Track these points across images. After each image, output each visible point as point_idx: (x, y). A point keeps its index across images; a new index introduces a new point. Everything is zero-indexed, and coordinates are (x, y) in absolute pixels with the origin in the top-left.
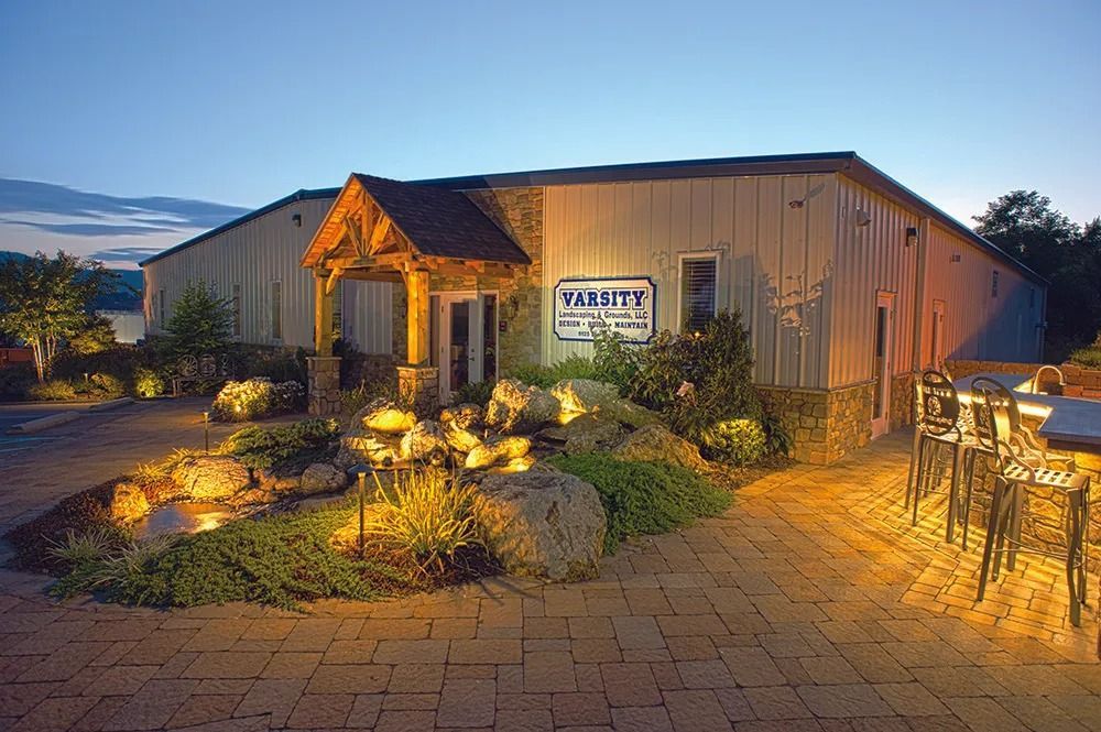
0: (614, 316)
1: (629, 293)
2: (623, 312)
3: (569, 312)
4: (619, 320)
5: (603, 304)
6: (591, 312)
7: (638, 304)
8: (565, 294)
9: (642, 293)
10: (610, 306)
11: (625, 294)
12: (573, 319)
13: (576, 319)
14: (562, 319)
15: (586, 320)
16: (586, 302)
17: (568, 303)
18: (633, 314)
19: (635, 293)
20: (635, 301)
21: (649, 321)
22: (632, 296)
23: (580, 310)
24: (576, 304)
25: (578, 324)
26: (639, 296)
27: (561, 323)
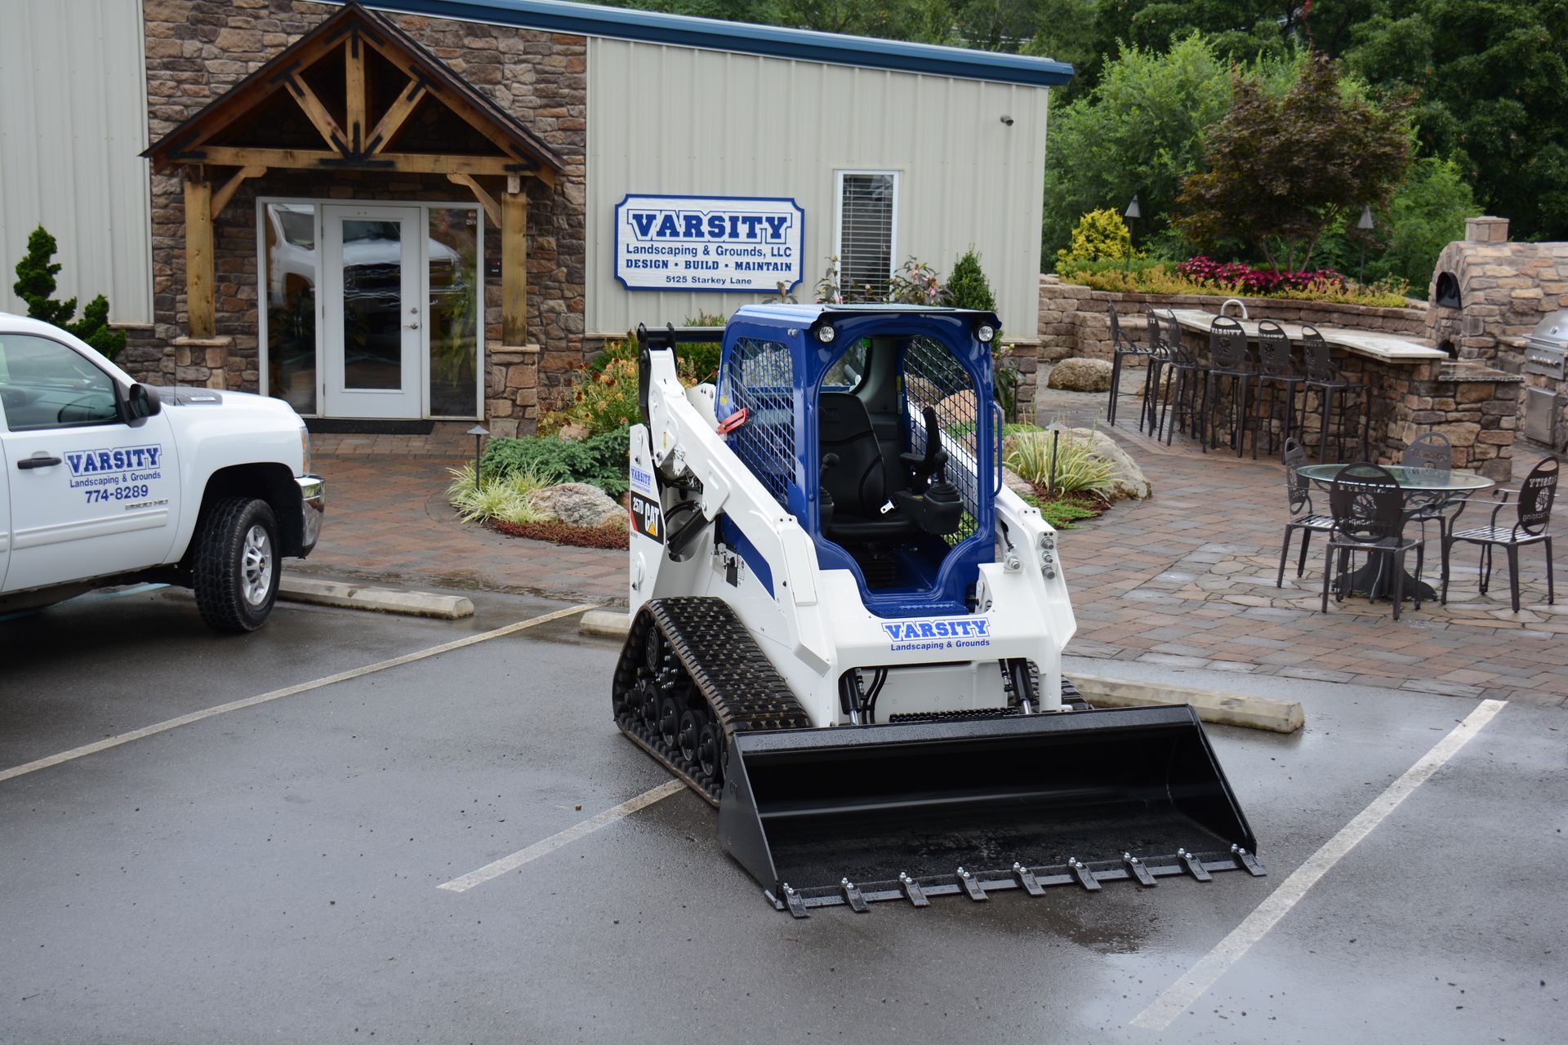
0: (733, 252)
1: (759, 220)
2: (750, 247)
3: (647, 245)
4: (744, 259)
5: (712, 234)
6: (690, 245)
7: (776, 235)
8: (638, 218)
9: (782, 220)
10: (726, 237)
11: (752, 221)
12: (654, 257)
13: (661, 257)
14: (633, 257)
15: (681, 259)
16: (681, 229)
17: (644, 230)
18: (766, 249)
19: (770, 220)
20: (770, 231)
21: (794, 260)
22: (766, 225)
23: (668, 241)
24: (661, 233)
25: (665, 264)
26: (777, 225)
27: (629, 264)
